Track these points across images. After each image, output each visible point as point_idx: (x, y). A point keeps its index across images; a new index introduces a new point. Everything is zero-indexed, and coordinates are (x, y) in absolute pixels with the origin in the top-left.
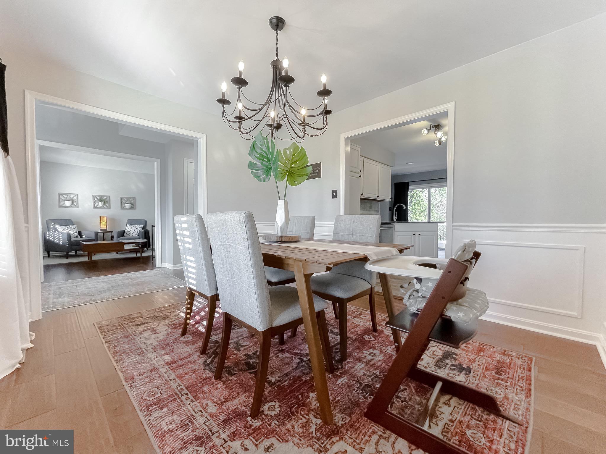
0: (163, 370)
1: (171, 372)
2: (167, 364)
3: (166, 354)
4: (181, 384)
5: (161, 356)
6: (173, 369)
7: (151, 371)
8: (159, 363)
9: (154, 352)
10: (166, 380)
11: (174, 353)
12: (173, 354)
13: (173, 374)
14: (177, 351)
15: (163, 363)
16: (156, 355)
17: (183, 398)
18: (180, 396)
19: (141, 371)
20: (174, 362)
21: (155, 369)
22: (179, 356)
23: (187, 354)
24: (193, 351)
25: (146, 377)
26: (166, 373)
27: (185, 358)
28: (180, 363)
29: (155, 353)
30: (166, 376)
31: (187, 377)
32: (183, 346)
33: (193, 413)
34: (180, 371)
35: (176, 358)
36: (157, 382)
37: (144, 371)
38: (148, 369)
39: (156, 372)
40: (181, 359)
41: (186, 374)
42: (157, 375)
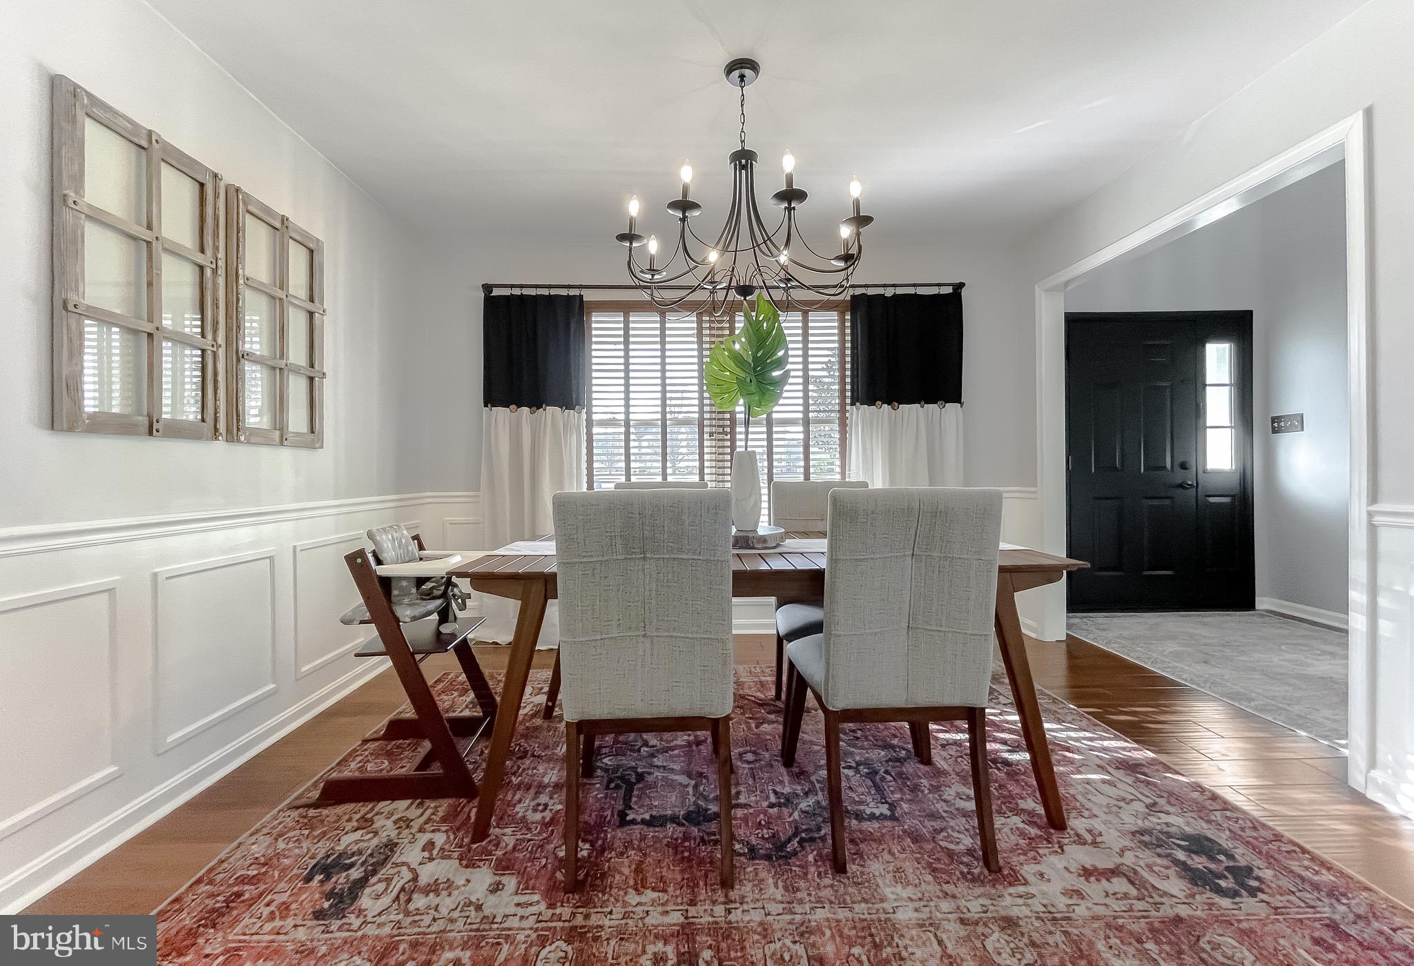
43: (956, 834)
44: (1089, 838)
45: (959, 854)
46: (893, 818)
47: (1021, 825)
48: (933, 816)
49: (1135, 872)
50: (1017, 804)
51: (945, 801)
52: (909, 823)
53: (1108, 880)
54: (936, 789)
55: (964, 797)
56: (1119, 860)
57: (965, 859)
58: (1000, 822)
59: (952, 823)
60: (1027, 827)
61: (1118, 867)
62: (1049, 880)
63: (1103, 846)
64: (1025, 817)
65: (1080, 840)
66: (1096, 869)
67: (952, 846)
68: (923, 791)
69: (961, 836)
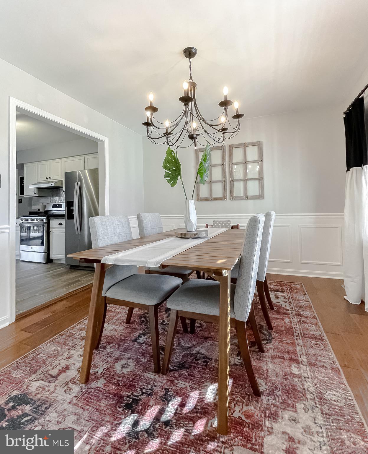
0: (304, 358)
1: (298, 353)
2: (298, 362)
3: (294, 376)
4: (296, 340)
5: (299, 377)
6: (295, 353)
7: (314, 365)
8: (305, 368)
9: (306, 390)
10: (305, 349)
11: (285, 370)
12: (287, 370)
13: (298, 350)
14: (281, 370)
15: (301, 366)
16: (305, 383)
17: (298, 332)
18: (300, 334)
19: (324, 370)
20: (291, 359)
21: (311, 364)
22: (283, 363)
23: (276, 360)
24: (268, 360)
25: (320, 361)
26: (303, 354)
27: (279, 357)
28: (286, 356)
29: (306, 387)
30: (304, 351)
31: (289, 341)
32: (270, 374)
33: (297, 324)
34: (290, 348)
35: (287, 363)
36: (312, 351)
37: (320, 369)
38: (317, 369)
39: (311, 360)
40: (283, 358)
41: (288, 343)
42: (310, 357)
43: (113, 350)
44: (71, 385)
45: (107, 345)
46: (135, 340)
47: (97, 370)
48: (126, 350)
49: (49, 382)
50: (105, 379)
51: (129, 358)
52: (129, 343)
53: (60, 370)
54: (137, 361)
55: (125, 366)
56: (57, 383)
57: (104, 345)
58: (105, 365)
59: (118, 352)
60: (95, 371)
61: (57, 379)
62: (78, 356)
63: (63, 386)
64: (98, 375)
65: (73, 381)
66: (65, 372)
67: (111, 345)
68: (139, 356)
69: (112, 350)
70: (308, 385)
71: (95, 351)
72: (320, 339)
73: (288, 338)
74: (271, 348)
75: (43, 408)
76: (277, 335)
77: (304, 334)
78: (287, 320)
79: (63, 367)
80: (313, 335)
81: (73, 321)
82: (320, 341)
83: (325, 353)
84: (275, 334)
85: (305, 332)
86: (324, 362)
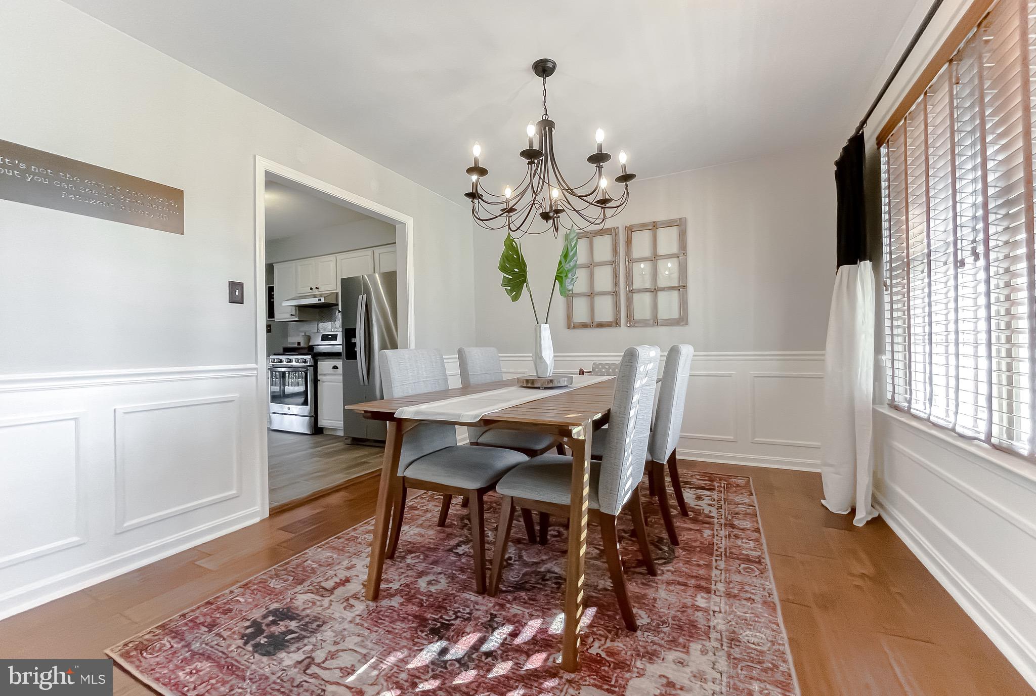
0: (721, 587)
1: (713, 578)
2: (708, 591)
3: (698, 609)
4: (714, 561)
5: (706, 611)
6: (708, 579)
7: (735, 596)
8: (718, 599)
9: (712, 627)
10: (726, 574)
11: (685, 601)
12: (689, 602)
13: (713, 575)
14: (678, 601)
15: (714, 596)
16: (713, 619)
17: (722, 550)
18: (723, 553)
19: (749, 604)
20: (699, 588)
21: (729, 595)
22: (684, 591)
23: (672, 588)
24: (659, 586)
25: (747, 592)
26: (721, 581)
27: (679, 583)
28: (692, 582)
29: (712, 624)
30: (723, 577)
31: (702, 562)
32: (659, 604)
33: (724, 538)
34: (702, 572)
35: (690, 591)
36: (736, 578)
37: (744, 602)
38: (738, 602)
39: (732, 590)
40: (685, 585)
41: (699, 565)
42: (732, 585)
43: (417, 561)
44: (352, 601)
45: (407, 554)
46: (450, 550)
47: (391, 585)
48: (435, 563)
49: (322, 596)
50: (402, 596)
51: (440, 573)
52: (440, 554)
53: (336, 582)
54: (452, 577)
55: (433, 582)
56: (332, 597)
57: (403, 554)
58: (402, 580)
59: (424, 565)
60: (387, 586)
61: (332, 593)
62: (363, 566)
63: (341, 601)
64: (392, 591)
65: (355, 597)
66: (343, 585)
67: (413, 555)
68: (456, 570)
69: (414, 561)
70: (718, 622)
71: (389, 561)
72: (756, 562)
73: (702, 559)
74: (668, 571)
75: (314, 625)
76: (684, 553)
77: (731, 553)
78: (707, 533)
79: (341, 580)
80: (747, 555)
81: (355, 520)
82: (756, 565)
83: (758, 582)
84: (681, 551)
85: (733, 550)
86: (753, 593)
